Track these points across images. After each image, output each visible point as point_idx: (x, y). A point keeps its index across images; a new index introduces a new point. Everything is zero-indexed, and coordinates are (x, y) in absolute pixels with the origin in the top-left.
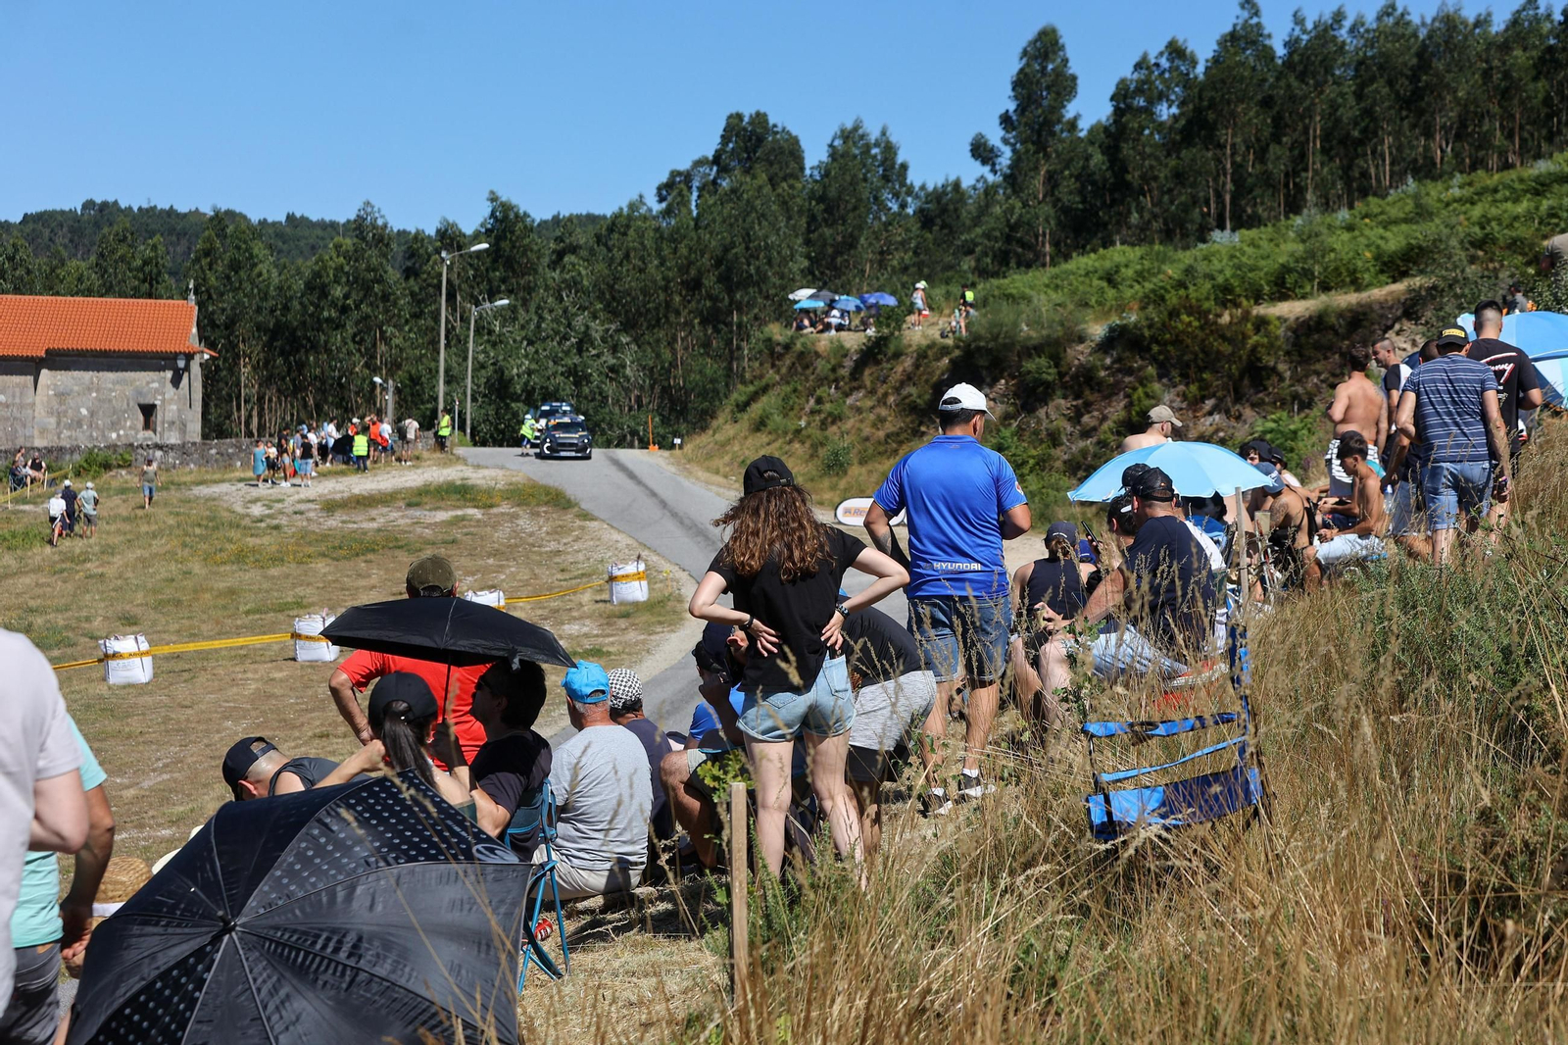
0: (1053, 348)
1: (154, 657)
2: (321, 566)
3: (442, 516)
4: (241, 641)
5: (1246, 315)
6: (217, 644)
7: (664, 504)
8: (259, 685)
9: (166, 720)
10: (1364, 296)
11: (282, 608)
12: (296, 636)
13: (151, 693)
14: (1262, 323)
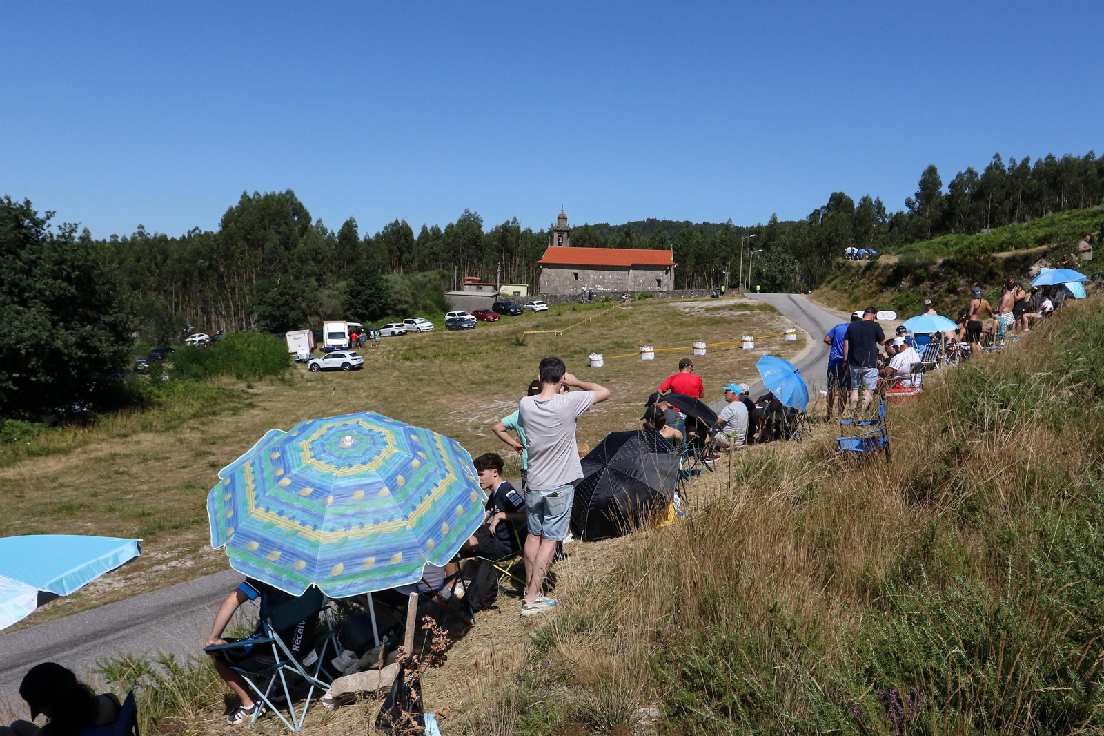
0: (925, 266)
1: (655, 352)
2: (703, 327)
3: (739, 313)
5: (989, 257)
6: (671, 349)
7: (803, 311)
9: (657, 370)
10: (1029, 251)
11: (691, 339)
12: (694, 348)
13: (654, 362)
14: (994, 259)
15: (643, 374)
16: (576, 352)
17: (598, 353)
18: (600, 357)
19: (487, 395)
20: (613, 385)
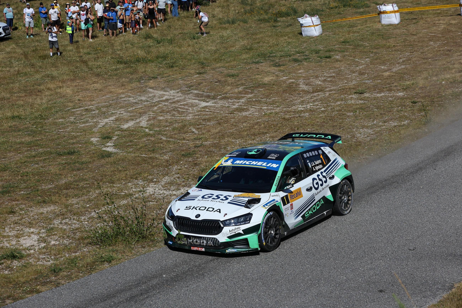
1: (401, 13)
4: (437, 7)
6: (427, 8)
8: (445, 26)
9: (405, 40)
13: (399, 28)
15: (384, 46)
16: (280, 14)
17: (312, 15)
18: (316, 20)
19: (139, 80)
20: (337, 65)
